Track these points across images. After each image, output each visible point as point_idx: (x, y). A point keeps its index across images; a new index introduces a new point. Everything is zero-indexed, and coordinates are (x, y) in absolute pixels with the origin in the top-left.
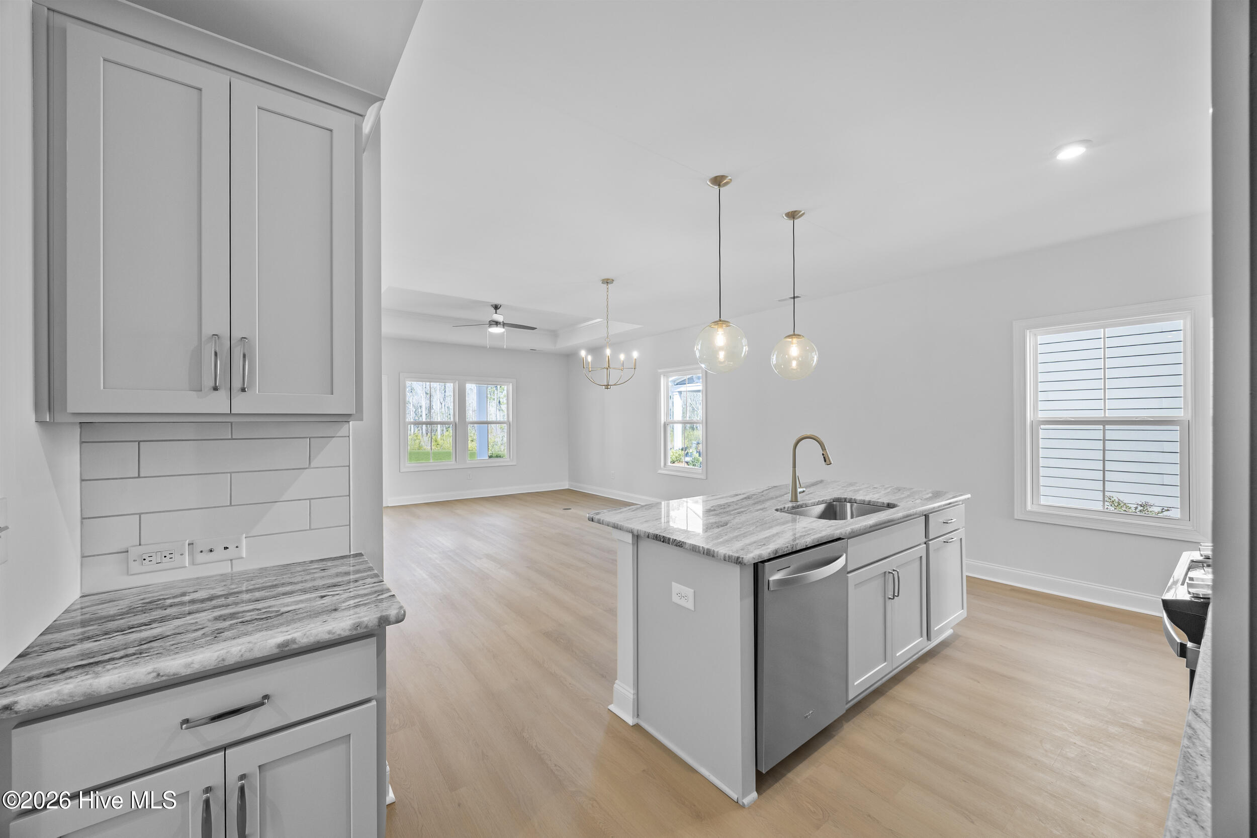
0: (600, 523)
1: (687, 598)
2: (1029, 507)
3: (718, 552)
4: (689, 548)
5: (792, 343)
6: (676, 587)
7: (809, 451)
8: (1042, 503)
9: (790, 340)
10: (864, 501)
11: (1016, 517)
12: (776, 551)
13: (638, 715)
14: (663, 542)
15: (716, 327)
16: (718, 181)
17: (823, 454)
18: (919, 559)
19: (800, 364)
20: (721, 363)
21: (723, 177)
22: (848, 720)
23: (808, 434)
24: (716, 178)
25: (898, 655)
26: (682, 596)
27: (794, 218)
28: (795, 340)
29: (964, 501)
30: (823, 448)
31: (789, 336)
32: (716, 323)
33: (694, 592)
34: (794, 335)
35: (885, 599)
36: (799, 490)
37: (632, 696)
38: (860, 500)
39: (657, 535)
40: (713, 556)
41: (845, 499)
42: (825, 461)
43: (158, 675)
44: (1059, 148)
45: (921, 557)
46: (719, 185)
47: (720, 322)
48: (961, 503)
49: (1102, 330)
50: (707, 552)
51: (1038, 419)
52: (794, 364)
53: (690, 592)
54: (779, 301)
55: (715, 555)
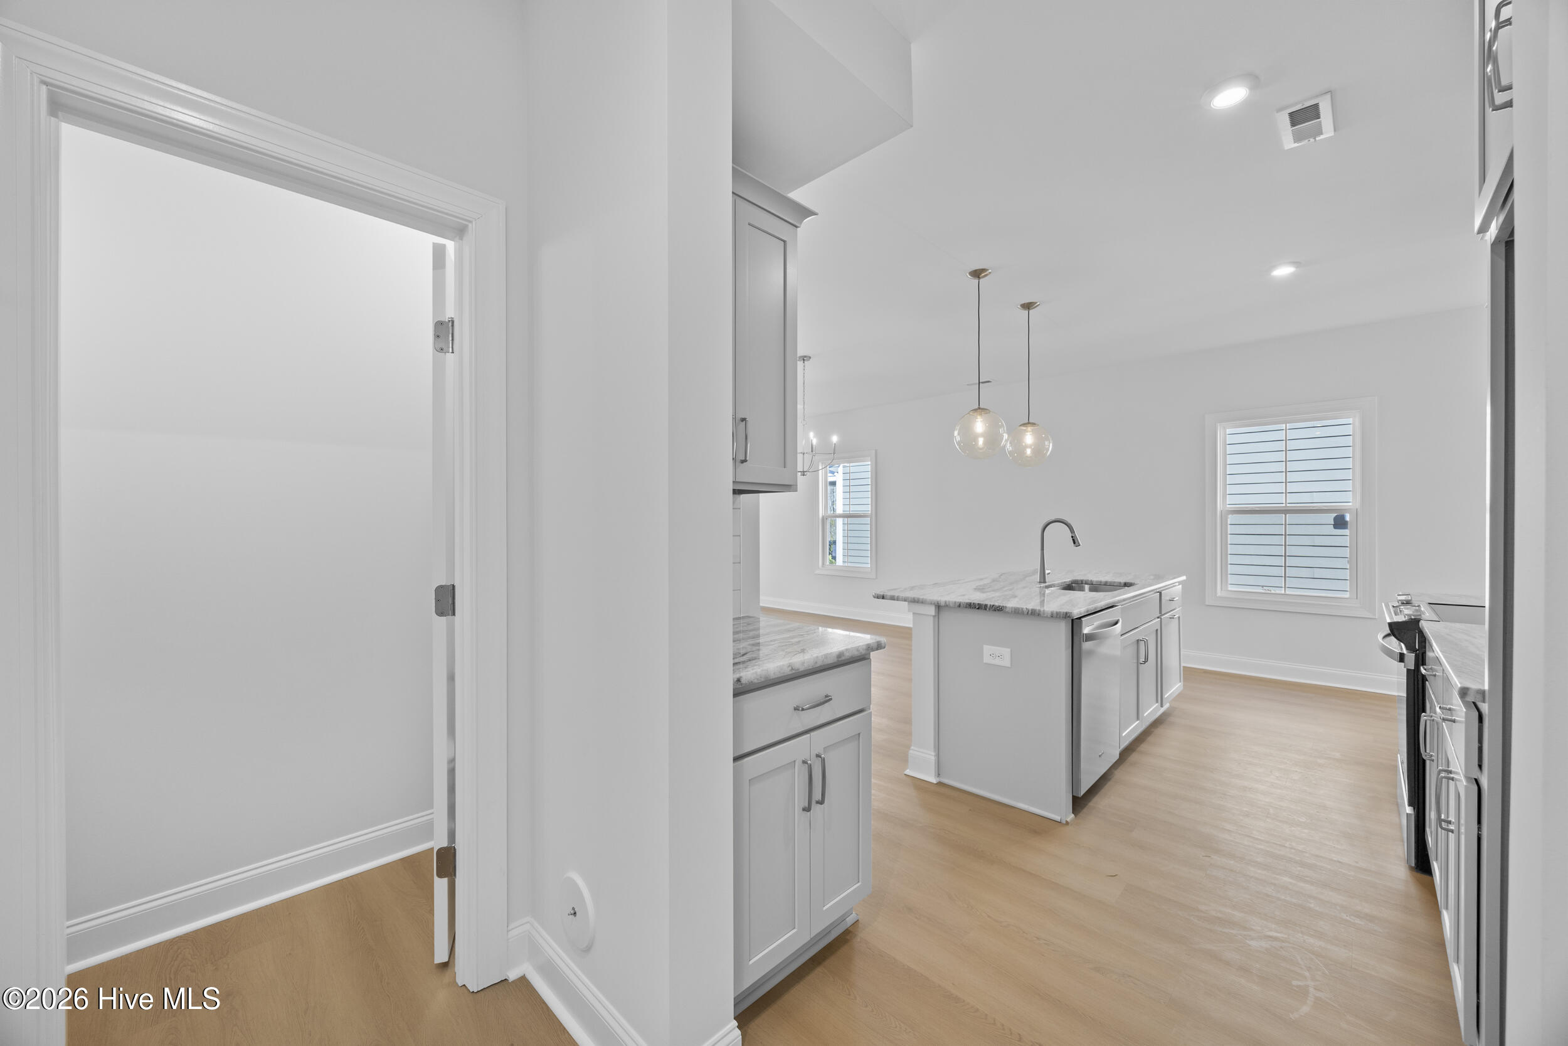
0: (894, 600)
1: (1002, 657)
2: (1219, 594)
3: (1044, 611)
4: (1010, 612)
5: (1026, 431)
6: (987, 649)
7: (1057, 533)
8: (1230, 589)
9: (1024, 428)
10: (1101, 582)
11: (1207, 603)
12: (1088, 611)
13: (939, 774)
14: (978, 608)
15: (975, 414)
16: (977, 274)
17: (1072, 537)
18: (1155, 632)
19: (1033, 451)
20: (981, 449)
21: (983, 270)
22: (1116, 769)
23: (1053, 518)
24: (976, 271)
25: (1145, 715)
26: (996, 656)
27: (1029, 309)
28: (1029, 428)
29: (1180, 583)
30: (1072, 531)
31: (1024, 425)
32: (975, 410)
33: (1011, 651)
34: (1029, 423)
35: (1138, 663)
36: (1047, 572)
37: (933, 758)
38: (1097, 582)
39: (970, 603)
40: (1039, 615)
41: (1082, 581)
42: (1074, 543)
43: (792, 669)
44: (1274, 267)
45: (1157, 630)
46: (979, 278)
47: (979, 410)
48: (1177, 584)
49: (1284, 425)
50: (1032, 612)
51: (1227, 509)
52: (1029, 452)
53: (1006, 652)
54: (968, 385)
55: (1042, 613)
